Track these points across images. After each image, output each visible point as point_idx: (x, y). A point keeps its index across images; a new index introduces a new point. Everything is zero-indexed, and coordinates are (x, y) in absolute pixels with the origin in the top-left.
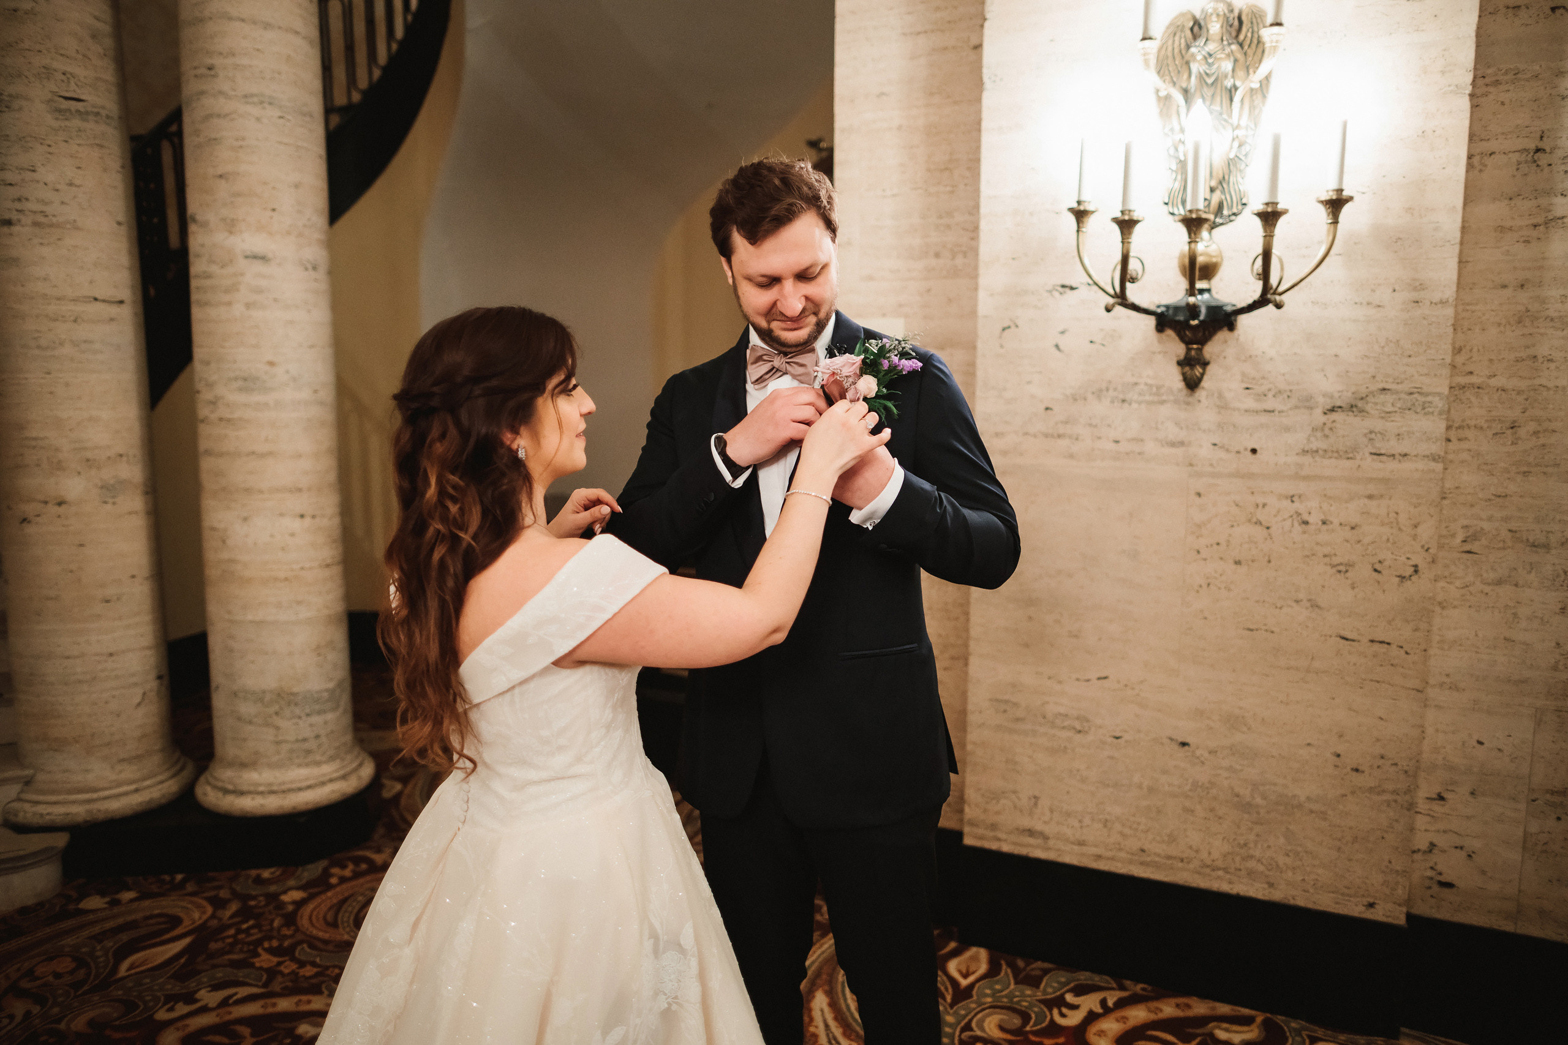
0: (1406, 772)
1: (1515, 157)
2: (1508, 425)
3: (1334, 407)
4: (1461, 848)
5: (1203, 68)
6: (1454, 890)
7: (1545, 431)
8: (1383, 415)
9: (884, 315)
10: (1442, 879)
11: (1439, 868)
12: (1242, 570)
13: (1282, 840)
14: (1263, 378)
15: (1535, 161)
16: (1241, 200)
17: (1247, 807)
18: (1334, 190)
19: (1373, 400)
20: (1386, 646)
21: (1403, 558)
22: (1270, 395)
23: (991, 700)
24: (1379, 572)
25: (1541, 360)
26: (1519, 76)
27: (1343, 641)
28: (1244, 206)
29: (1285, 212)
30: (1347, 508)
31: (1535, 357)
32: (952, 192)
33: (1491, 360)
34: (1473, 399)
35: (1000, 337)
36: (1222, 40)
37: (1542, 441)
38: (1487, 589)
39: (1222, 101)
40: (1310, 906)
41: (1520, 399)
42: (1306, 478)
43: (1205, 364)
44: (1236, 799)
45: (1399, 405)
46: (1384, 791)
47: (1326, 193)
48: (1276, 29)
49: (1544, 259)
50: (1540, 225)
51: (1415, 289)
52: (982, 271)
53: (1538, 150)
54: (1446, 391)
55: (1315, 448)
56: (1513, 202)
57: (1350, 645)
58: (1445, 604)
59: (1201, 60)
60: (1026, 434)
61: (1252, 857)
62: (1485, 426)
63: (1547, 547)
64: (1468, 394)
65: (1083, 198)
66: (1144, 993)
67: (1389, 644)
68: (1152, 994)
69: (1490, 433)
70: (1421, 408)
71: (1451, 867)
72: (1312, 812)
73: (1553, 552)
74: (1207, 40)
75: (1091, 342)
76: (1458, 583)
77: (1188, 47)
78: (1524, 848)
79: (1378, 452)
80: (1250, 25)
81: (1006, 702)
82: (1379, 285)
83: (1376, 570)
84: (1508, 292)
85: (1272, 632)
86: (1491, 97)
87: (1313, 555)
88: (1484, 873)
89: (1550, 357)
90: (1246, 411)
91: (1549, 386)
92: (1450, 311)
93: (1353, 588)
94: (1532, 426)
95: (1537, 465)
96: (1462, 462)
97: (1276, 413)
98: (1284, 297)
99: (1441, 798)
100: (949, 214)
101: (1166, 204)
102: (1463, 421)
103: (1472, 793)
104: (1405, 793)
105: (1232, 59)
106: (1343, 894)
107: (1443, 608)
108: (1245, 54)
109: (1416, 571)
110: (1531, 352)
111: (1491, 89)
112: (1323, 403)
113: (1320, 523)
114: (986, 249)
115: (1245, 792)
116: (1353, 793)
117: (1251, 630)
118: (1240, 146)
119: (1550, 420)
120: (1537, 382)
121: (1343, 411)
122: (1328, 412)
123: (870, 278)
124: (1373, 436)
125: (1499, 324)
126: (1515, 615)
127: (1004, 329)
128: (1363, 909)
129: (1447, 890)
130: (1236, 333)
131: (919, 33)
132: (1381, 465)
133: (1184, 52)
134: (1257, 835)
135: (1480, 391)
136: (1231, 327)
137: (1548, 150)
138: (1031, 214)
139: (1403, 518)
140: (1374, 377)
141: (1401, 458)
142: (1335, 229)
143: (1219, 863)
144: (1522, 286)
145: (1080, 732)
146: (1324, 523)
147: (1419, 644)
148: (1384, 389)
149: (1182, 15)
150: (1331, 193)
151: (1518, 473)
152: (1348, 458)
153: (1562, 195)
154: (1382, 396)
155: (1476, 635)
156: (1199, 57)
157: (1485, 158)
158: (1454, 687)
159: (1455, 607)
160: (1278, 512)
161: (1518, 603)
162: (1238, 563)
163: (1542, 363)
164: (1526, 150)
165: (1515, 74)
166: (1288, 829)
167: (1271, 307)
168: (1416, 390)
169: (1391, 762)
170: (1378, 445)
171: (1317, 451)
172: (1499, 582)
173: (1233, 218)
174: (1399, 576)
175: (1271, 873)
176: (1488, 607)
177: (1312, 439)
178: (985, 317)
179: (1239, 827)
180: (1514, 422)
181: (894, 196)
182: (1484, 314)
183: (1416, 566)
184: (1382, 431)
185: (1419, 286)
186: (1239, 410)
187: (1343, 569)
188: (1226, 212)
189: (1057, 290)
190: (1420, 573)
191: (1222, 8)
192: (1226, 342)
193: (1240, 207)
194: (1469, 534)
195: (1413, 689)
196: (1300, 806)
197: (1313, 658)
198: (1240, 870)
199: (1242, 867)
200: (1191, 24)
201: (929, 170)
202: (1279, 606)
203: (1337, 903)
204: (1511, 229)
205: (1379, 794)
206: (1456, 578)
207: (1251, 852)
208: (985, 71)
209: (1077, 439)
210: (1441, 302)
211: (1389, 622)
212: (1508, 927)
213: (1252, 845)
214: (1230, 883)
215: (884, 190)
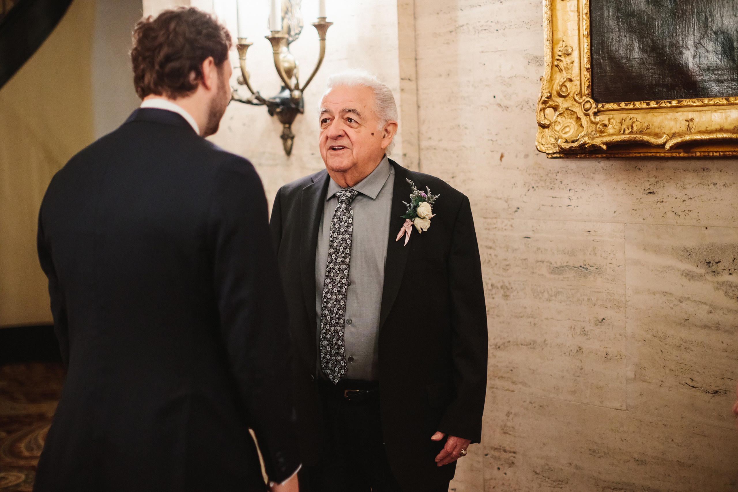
2: (451, 175)
4: (455, 490)
7: (469, 179)
18: (320, 18)
25: (462, 128)
31: (459, 126)
33: (439, 129)
43: (292, 138)
47: (316, 20)
49: (457, 55)
50: (453, 32)
56: (439, 16)
78: (484, 490)
84: (443, 79)
89: (466, 126)
94: (462, 176)
110: (456, 122)
119: (470, 172)
120: (462, 143)
135: (436, 151)
142: (324, 44)
144: (449, 75)
150: (319, 20)
153: (461, 9)
173: (297, 36)
180: (453, 173)
188: (292, 33)
192: (300, 122)
193: (300, 29)
204: (439, 35)
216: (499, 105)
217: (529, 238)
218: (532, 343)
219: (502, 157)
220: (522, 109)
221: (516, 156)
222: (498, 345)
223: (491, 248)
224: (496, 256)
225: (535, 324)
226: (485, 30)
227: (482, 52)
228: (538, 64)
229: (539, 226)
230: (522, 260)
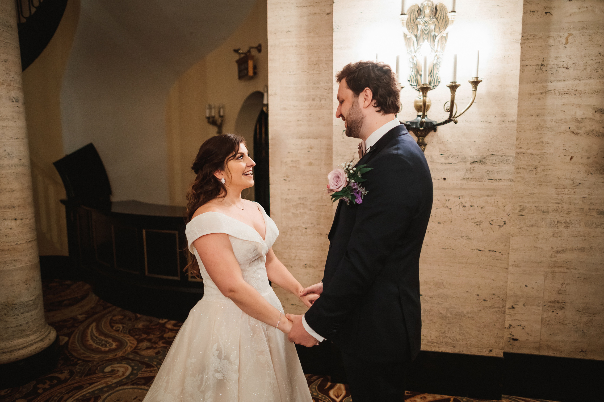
0: (502, 299)
1: (534, 67)
2: (534, 167)
3: (474, 162)
4: (520, 325)
5: (424, 27)
6: (518, 341)
7: (547, 169)
8: (492, 164)
10: (514, 338)
11: (513, 334)
12: (442, 225)
13: (458, 329)
14: (448, 150)
15: (541, 69)
16: (438, 80)
17: (444, 318)
18: (475, 78)
19: (488, 159)
20: (494, 252)
21: (500, 219)
22: (450, 157)
24: (492, 224)
25: (545, 143)
26: (535, 37)
27: (480, 251)
28: (439, 83)
29: (459, 85)
30: (480, 200)
31: (543, 142)
32: (320, 74)
33: (528, 143)
34: (522, 158)
36: (430, 17)
37: (546, 173)
38: (528, 229)
39: (431, 40)
40: (469, 353)
41: (538, 157)
42: (464, 189)
43: (425, 145)
44: (441, 315)
45: (498, 160)
46: (495, 307)
47: (472, 79)
48: (453, 13)
49: (545, 105)
50: (543, 93)
51: (503, 116)
53: (542, 65)
54: (514, 155)
55: (467, 178)
56: (534, 84)
57: (482, 253)
58: (513, 235)
59: (423, 24)
61: (447, 337)
62: (526, 168)
63: (548, 212)
64: (520, 155)
66: (408, 395)
67: (496, 251)
68: (411, 395)
69: (528, 170)
70: (505, 161)
71: (517, 333)
72: (469, 317)
73: (550, 214)
74: (424, 16)
76: (518, 227)
77: (416, 19)
78: (542, 323)
79: (491, 179)
80: (440, 11)
82: (490, 114)
83: (490, 224)
84: (533, 118)
85: (453, 249)
86: (526, 44)
87: (468, 219)
88: (528, 334)
89: (548, 142)
90: (441, 163)
91: (548, 153)
92: (515, 125)
93: (482, 231)
94: (542, 168)
95: (544, 182)
96: (518, 181)
97: (453, 164)
98: (457, 119)
99: (513, 308)
100: (318, 83)
101: (409, 81)
102: (519, 166)
103: (524, 305)
104: (502, 307)
105: (434, 24)
106: (480, 348)
107: (513, 236)
108: (439, 22)
109: (505, 224)
110: (541, 140)
111: (526, 41)
112: (470, 160)
113: (470, 206)
115: (444, 312)
116: (484, 309)
117: (445, 249)
118: (438, 59)
119: (548, 165)
120: (544, 151)
121: (477, 163)
122: (472, 164)
123: (285, 109)
124: (488, 172)
125: (530, 130)
126: (537, 238)
128: (488, 352)
129: (515, 342)
130: (437, 132)
131: (303, 7)
132: (492, 184)
133: (415, 21)
134: (449, 328)
135: (524, 155)
136: (435, 130)
137: (545, 65)
139: (500, 203)
140: (489, 150)
141: (499, 181)
142: (476, 92)
143: (435, 341)
144: (538, 115)
146: (471, 206)
147: (506, 251)
148: (492, 154)
149: (415, 6)
150: (474, 79)
151: (538, 185)
152: (480, 181)
153: (550, 82)
154: (492, 157)
155: (524, 246)
156: (422, 23)
157: (524, 67)
158: (517, 266)
159: (517, 236)
160: (454, 202)
161: (538, 233)
162: (439, 223)
163: (545, 144)
164: (538, 65)
165: (534, 36)
166: (460, 325)
167: (452, 123)
168: (504, 155)
169: (497, 296)
170: (491, 176)
171: (468, 179)
172: (532, 226)
173: (435, 87)
174: (499, 226)
175: (454, 342)
176: (528, 235)
177: (466, 174)
178: (336, 126)
179: (442, 326)
180: (536, 166)
181: (294, 74)
182: (525, 126)
183: (505, 222)
184: (492, 171)
185: (505, 115)
186: (438, 163)
187: (478, 224)
188: (432, 85)
190: (506, 224)
191: (430, 3)
192: (433, 136)
193: (438, 83)
194: (521, 208)
195: (505, 268)
196: (464, 316)
197: (468, 259)
198: (442, 342)
199: (443, 341)
200: (418, 9)
201: (309, 64)
202: (455, 239)
203: (479, 351)
204: (533, 94)
205: (493, 308)
206: (517, 225)
207: (447, 335)
208: (334, 23)
210: (512, 121)
211: (496, 243)
212: (537, 353)
213: (447, 332)
214: (439, 348)
215: (290, 72)
216: (573, 132)
217: (586, 198)
218: (582, 249)
219: (572, 158)
220: (588, 135)
221: (582, 158)
222: (559, 251)
223: (559, 203)
224: (562, 207)
225: (585, 240)
226: (567, 93)
227: (564, 105)
228: (602, 112)
229: (593, 192)
230: (579, 209)
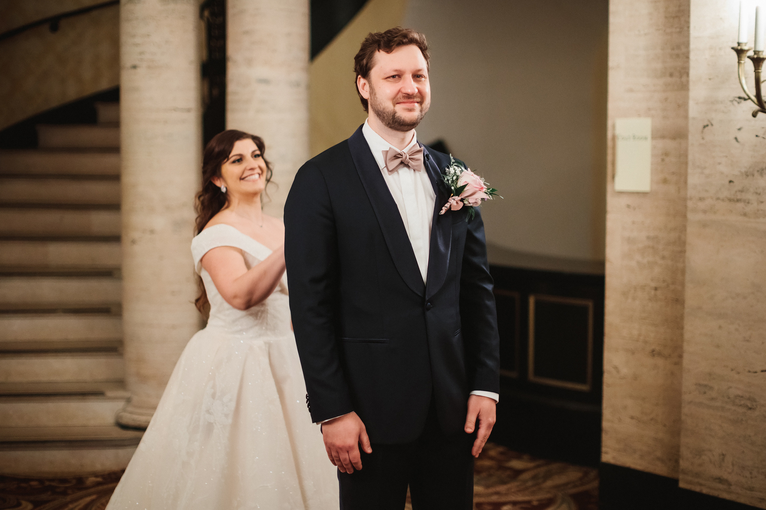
9: (639, 116)
23: (696, 384)
35: (702, 132)
52: (691, 86)
60: (718, 199)
65: (741, 41)
75: (757, 136)
81: (706, 386)
114: (693, 73)
123: (631, 90)
127: (705, 127)
138: (720, 49)
145: (750, 409)
178: (694, 118)
181: (646, 34)
189: (736, 101)
201: (666, 17)
209: (748, 203)
215: (639, 31)
